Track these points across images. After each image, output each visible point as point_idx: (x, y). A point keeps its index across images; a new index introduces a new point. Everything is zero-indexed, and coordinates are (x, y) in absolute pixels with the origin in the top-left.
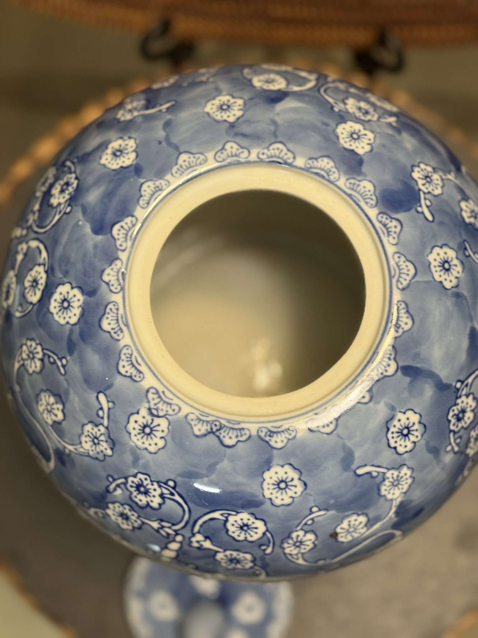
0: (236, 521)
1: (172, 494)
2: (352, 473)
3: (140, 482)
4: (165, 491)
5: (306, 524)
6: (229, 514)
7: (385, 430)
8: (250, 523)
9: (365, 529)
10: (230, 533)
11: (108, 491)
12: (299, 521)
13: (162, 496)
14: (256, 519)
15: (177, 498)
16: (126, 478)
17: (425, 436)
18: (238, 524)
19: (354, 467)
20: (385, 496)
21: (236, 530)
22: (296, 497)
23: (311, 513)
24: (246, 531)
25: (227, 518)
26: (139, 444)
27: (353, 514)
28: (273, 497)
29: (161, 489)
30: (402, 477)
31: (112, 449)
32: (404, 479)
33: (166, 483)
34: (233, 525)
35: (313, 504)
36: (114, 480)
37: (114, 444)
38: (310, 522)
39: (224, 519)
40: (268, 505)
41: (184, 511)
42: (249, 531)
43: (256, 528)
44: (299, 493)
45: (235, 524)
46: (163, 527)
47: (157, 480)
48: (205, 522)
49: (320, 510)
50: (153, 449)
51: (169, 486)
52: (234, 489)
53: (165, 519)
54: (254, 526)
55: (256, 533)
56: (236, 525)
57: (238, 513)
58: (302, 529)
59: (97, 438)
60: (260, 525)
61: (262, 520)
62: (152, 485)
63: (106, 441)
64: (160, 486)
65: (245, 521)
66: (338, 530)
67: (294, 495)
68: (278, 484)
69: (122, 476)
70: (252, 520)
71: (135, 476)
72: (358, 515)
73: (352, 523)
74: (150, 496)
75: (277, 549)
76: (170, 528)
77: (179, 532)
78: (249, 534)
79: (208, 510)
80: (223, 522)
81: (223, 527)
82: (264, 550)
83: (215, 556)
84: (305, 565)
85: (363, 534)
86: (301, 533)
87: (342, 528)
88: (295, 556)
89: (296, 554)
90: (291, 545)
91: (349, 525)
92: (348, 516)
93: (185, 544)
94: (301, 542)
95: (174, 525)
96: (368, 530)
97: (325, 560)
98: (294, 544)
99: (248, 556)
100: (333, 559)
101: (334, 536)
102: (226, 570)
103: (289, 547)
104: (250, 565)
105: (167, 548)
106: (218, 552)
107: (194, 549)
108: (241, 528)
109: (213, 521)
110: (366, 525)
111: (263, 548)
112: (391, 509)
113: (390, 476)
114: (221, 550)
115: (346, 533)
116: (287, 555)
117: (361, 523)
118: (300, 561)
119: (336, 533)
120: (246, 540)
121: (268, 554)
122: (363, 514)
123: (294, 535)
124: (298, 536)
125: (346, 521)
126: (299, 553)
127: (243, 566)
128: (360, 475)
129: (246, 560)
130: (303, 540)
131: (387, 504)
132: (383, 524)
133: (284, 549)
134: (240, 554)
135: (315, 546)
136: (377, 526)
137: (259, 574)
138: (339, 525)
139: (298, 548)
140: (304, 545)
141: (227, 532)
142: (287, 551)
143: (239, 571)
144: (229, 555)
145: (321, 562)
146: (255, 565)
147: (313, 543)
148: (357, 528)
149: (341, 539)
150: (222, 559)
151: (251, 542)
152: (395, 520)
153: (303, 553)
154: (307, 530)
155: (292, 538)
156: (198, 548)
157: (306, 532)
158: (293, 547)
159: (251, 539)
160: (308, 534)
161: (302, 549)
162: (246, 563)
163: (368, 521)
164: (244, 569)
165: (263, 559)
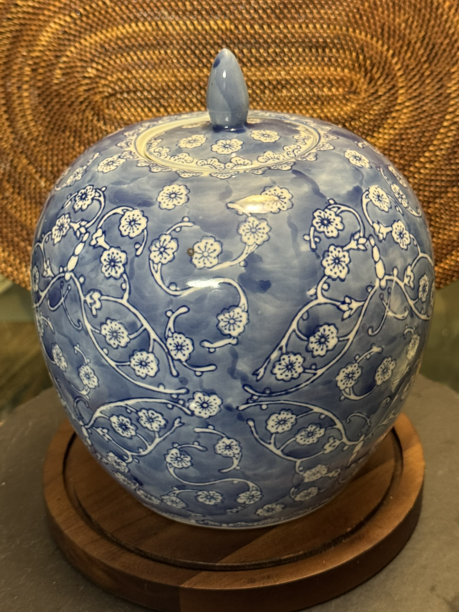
0: (129, 216)
1: (100, 196)
2: (224, 204)
3: (86, 191)
4: (97, 195)
5: (174, 230)
6: (127, 210)
7: (262, 190)
8: (138, 218)
9: (215, 261)
10: (121, 228)
11: (62, 207)
12: (170, 226)
13: (93, 199)
14: (143, 216)
15: (102, 198)
16: (79, 192)
17: (289, 211)
19: (228, 200)
20: (241, 235)
21: (126, 225)
22: (178, 206)
23: (182, 221)
24: (132, 226)
25: (125, 213)
26: (101, 170)
27: (212, 236)
28: (162, 202)
29: (95, 194)
30: (260, 229)
31: (82, 176)
32: (261, 231)
33: (100, 189)
34: (126, 219)
35: (186, 215)
36: (71, 196)
37: (86, 172)
38: (178, 229)
39: (123, 213)
40: (155, 207)
41: (101, 208)
42: (134, 226)
43: (139, 224)
44: (180, 204)
45: (128, 218)
46: (81, 226)
47: (96, 188)
48: (108, 217)
49: (189, 221)
50: (106, 171)
51: (102, 191)
52: (140, 192)
53: (85, 219)
54: (139, 222)
55: (138, 229)
56: (128, 220)
57: (134, 209)
58: (170, 234)
59: (78, 173)
60: (143, 221)
61: (147, 218)
62: (92, 191)
63: (83, 173)
65: (135, 217)
66: (196, 248)
67: (177, 204)
68: (171, 194)
69: (77, 191)
70: (141, 216)
71: (85, 188)
72: (216, 241)
73: (209, 246)
74: (86, 200)
75: (146, 252)
76: (84, 226)
77: (88, 230)
78: (133, 229)
79: (115, 206)
80: (121, 216)
81: (119, 222)
82: (137, 250)
83: (101, 256)
84: (160, 286)
85: (214, 266)
86: (168, 238)
87: (199, 247)
88: (155, 266)
89: (157, 264)
90: (157, 249)
91: (206, 247)
92: (207, 236)
93: (87, 243)
94: (165, 248)
95: (88, 222)
96: (218, 264)
97: (176, 286)
98: (160, 249)
99: (123, 256)
100: (182, 290)
101: (191, 253)
102: (103, 280)
103: (155, 251)
104: (122, 270)
105: (74, 254)
106: (105, 249)
107: (91, 248)
108: (130, 223)
109: (115, 216)
110: (218, 256)
111: (137, 246)
112: (242, 253)
113: (251, 222)
114: (107, 247)
115: (201, 255)
116: (151, 262)
117: (215, 250)
118: (157, 276)
119: (193, 250)
120: (128, 235)
121: (137, 256)
122: (219, 241)
123: (162, 238)
124: (165, 240)
125: (204, 241)
126: (160, 262)
127: (116, 272)
128: (228, 208)
129: (121, 262)
130: (167, 247)
131: (241, 245)
132: (232, 266)
133: (151, 252)
134: (119, 252)
135: (174, 257)
136: (227, 264)
137: (124, 290)
138: (198, 242)
139: (160, 256)
140: (166, 253)
141: (119, 226)
142: (152, 256)
143: (112, 280)
144: (111, 254)
145: (173, 287)
146: (125, 272)
147: (173, 253)
148: (211, 255)
149: (195, 261)
150: (105, 260)
151: (131, 238)
152: (243, 270)
153: (163, 264)
154: (174, 237)
155: (160, 241)
156: (94, 246)
157: (172, 239)
158: (158, 252)
159: (132, 235)
160: (172, 241)
161: (163, 259)
162: (120, 267)
163: (221, 253)
164: (115, 279)
165: (132, 261)
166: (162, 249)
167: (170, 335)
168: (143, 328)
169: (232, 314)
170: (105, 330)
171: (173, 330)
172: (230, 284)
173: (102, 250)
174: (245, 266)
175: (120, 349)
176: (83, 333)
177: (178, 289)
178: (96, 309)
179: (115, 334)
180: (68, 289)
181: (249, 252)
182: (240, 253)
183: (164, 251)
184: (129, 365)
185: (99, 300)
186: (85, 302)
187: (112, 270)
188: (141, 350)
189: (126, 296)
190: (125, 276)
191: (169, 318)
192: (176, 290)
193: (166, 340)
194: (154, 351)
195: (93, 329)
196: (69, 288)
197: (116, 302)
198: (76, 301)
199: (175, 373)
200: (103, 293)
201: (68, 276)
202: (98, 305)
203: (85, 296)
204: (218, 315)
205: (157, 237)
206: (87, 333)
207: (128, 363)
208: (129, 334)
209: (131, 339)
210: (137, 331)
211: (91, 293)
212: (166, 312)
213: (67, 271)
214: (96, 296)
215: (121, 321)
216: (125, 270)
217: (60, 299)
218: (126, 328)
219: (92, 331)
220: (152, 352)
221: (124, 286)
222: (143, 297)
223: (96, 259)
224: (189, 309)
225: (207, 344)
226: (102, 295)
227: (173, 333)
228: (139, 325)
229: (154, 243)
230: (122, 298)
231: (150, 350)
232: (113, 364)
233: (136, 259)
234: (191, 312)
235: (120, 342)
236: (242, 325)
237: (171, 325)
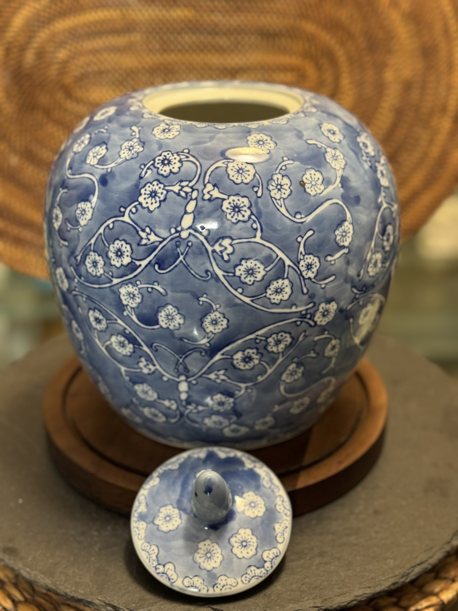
0: (234, 167)
1: (187, 157)
2: (304, 142)
3: (164, 158)
4: (182, 157)
5: (281, 169)
6: (228, 162)
8: (243, 167)
9: (322, 187)
10: (231, 177)
11: (141, 178)
12: (276, 166)
13: (180, 161)
14: (247, 163)
15: (191, 159)
16: (154, 160)
17: (345, 140)
18: (235, 169)
19: (305, 138)
20: (329, 163)
21: (235, 174)
22: (271, 150)
23: (283, 161)
24: (241, 174)
25: (227, 165)
26: (162, 137)
27: (312, 168)
29: (180, 157)
30: (338, 156)
31: (143, 147)
32: (339, 158)
33: (183, 152)
34: (232, 170)
35: (284, 155)
36: (145, 165)
37: (144, 143)
38: (284, 168)
39: (226, 166)
41: (197, 167)
42: (243, 174)
43: (248, 171)
44: (273, 147)
45: (233, 168)
46: (183, 187)
47: (176, 152)
48: (212, 172)
49: (289, 160)
50: (171, 137)
51: (185, 153)
53: (184, 179)
54: (246, 169)
55: (249, 175)
56: (234, 170)
57: (234, 160)
58: (279, 173)
59: (131, 146)
60: (250, 167)
61: (252, 164)
62: (173, 156)
63: (139, 145)
64: (178, 155)
65: (240, 166)
66: (305, 181)
67: (270, 148)
68: (258, 142)
69: (151, 160)
70: (245, 164)
71: (160, 155)
72: (316, 171)
73: (313, 176)
74: (172, 164)
75: (266, 192)
76: (187, 186)
77: (194, 188)
78: (244, 176)
80: (225, 168)
81: (226, 173)
82: (256, 192)
83: (222, 206)
84: (288, 218)
85: (322, 192)
86: (280, 176)
87: (306, 178)
88: (278, 202)
89: (279, 200)
90: (274, 188)
91: (311, 177)
92: (308, 169)
93: (199, 199)
94: (281, 186)
95: (190, 181)
96: (325, 189)
97: (301, 214)
98: (276, 187)
99: (246, 200)
100: (306, 216)
101: (302, 184)
102: (231, 226)
103: (273, 190)
104: (249, 212)
105: (186, 212)
106: (224, 200)
107: (206, 203)
108: (238, 172)
109: (218, 170)
110: (322, 182)
111: (256, 189)
112: (336, 177)
113: (330, 152)
114: (226, 197)
115: (310, 185)
116: (273, 199)
117: (319, 179)
118: (283, 210)
119: (303, 182)
120: (242, 182)
121: (260, 197)
122: (318, 171)
123: (275, 177)
124: (278, 179)
125: (308, 173)
126: (281, 198)
127: (243, 216)
128: (310, 144)
129: (245, 206)
130: (282, 184)
131: (333, 171)
132: (334, 189)
133: (270, 191)
134: (240, 198)
135: (291, 191)
136: (330, 188)
137: (256, 229)
138: (304, 175)
139: (279, 192)
140: (283, 189)
141: (229, 176)
142: (272, 194)
143: (241, 225)
144: (232, 202)
145: (298, 216)
146: (252, 213)
147: (289, 188)
148: (317, 183)
149: (308, 190)
150: (227, 208)
151: (247, 184)
152: (342, 190)
153: (284, 199)
154: (284, 174)
155: (274, 181)
156: (209, 200)
157: (283, 176)
158: (277, 190)
159: (245, 181)
160: (284, 178)
161: (283, 194)
162: (245, 211)
163: (324, 179)
164: (244, 222)
165: (256, 203)
166: (279, 187)
167: (302, 258)
168: (278, 258)
169: (343, 227)
170: (240, 271)
171: (303, 253)
172: (337, 203)
173: (221, 200)
174: (342, 187)
175: (256, 284)
176: (213, 281)
177: (303, 216)
178: (228, 255)
179: (250, 272)
180: (187, 246)
181: (340, 175)
182: (335, 178)
183: (281, 188)
184: (265, 296)
185: (231, 245)
186: (214, 251)
187: (238, 215)
188: (277, 279)
189: (259, 234)
190: (253, 217)
191: (300, 243)
192: (301, 218)
193: (299, 263)
194: (289, 277)
195: (226, 274)
196: (190, 244)
197: (249, 242)
198: (201, 253)
199: (305, 291)
200: (234, 238)
201: (184, 235)
202: (230, 250)
203: (212, 246)
204: (335, 231)
205: (270, 178)
206: (217, 279)
207: (264, 295)
208: (266, 267)
209: (267, 272)
210: (273, 263)
211: (220, 242)
212: (297, 239)
213: (182, 230)
214: (226, 242)
215: (257, 258)
216: (252, 212)
217: (179, 257)
218: (262, 263)
219: (224, 276)
220: (287, 278)
221: (255, 226)
222: (275, 230)
223: (217, 210)
224: (314, 231)
225: (329, 258)
226: (233, 240)
227: (304, 256)
228: (274, 256)
229: (269, 183)
230: (255, 237)
231: (286, 276)
232: (247, 300)
233: (259, 200)
234: (316, 234)
235: (256, 277)
236: (350, 235)
237: (302, 249)
